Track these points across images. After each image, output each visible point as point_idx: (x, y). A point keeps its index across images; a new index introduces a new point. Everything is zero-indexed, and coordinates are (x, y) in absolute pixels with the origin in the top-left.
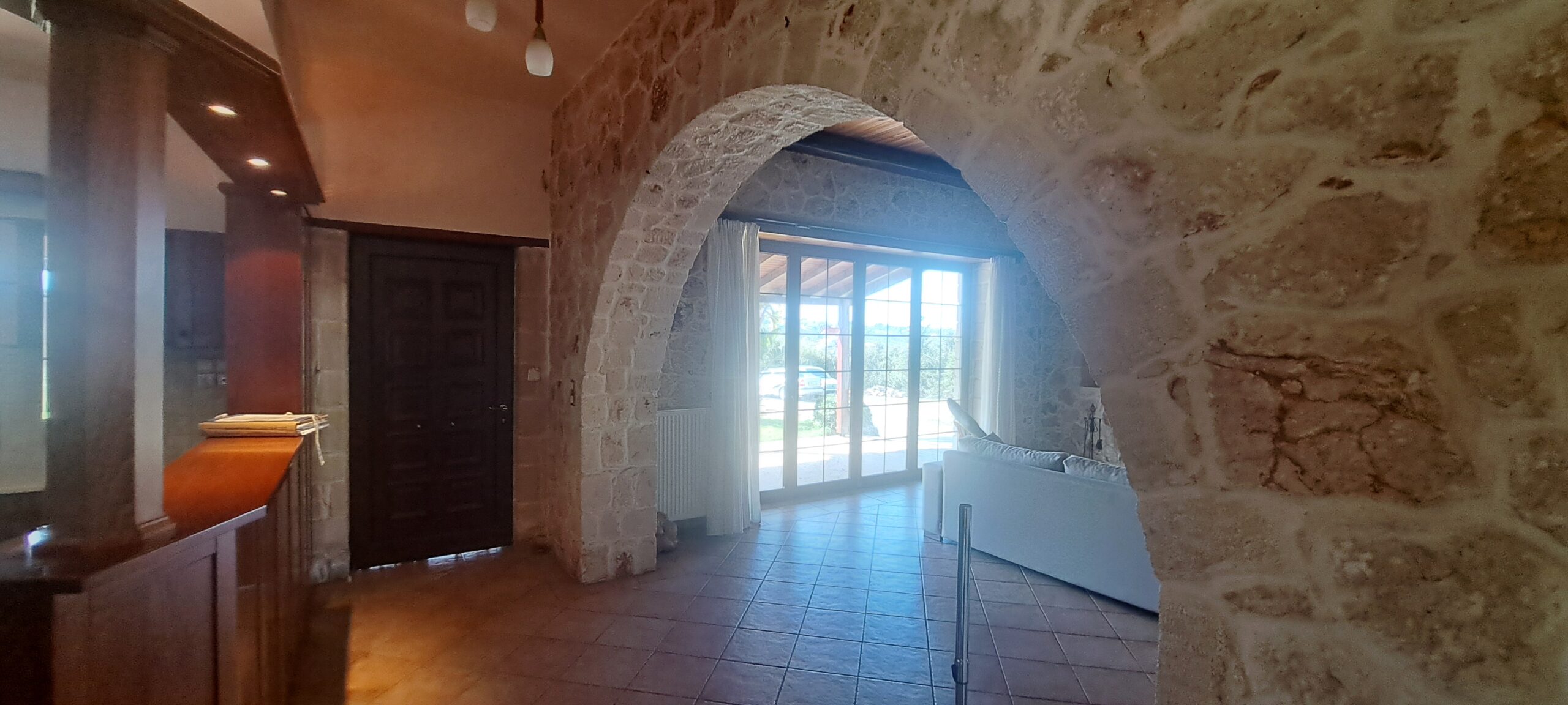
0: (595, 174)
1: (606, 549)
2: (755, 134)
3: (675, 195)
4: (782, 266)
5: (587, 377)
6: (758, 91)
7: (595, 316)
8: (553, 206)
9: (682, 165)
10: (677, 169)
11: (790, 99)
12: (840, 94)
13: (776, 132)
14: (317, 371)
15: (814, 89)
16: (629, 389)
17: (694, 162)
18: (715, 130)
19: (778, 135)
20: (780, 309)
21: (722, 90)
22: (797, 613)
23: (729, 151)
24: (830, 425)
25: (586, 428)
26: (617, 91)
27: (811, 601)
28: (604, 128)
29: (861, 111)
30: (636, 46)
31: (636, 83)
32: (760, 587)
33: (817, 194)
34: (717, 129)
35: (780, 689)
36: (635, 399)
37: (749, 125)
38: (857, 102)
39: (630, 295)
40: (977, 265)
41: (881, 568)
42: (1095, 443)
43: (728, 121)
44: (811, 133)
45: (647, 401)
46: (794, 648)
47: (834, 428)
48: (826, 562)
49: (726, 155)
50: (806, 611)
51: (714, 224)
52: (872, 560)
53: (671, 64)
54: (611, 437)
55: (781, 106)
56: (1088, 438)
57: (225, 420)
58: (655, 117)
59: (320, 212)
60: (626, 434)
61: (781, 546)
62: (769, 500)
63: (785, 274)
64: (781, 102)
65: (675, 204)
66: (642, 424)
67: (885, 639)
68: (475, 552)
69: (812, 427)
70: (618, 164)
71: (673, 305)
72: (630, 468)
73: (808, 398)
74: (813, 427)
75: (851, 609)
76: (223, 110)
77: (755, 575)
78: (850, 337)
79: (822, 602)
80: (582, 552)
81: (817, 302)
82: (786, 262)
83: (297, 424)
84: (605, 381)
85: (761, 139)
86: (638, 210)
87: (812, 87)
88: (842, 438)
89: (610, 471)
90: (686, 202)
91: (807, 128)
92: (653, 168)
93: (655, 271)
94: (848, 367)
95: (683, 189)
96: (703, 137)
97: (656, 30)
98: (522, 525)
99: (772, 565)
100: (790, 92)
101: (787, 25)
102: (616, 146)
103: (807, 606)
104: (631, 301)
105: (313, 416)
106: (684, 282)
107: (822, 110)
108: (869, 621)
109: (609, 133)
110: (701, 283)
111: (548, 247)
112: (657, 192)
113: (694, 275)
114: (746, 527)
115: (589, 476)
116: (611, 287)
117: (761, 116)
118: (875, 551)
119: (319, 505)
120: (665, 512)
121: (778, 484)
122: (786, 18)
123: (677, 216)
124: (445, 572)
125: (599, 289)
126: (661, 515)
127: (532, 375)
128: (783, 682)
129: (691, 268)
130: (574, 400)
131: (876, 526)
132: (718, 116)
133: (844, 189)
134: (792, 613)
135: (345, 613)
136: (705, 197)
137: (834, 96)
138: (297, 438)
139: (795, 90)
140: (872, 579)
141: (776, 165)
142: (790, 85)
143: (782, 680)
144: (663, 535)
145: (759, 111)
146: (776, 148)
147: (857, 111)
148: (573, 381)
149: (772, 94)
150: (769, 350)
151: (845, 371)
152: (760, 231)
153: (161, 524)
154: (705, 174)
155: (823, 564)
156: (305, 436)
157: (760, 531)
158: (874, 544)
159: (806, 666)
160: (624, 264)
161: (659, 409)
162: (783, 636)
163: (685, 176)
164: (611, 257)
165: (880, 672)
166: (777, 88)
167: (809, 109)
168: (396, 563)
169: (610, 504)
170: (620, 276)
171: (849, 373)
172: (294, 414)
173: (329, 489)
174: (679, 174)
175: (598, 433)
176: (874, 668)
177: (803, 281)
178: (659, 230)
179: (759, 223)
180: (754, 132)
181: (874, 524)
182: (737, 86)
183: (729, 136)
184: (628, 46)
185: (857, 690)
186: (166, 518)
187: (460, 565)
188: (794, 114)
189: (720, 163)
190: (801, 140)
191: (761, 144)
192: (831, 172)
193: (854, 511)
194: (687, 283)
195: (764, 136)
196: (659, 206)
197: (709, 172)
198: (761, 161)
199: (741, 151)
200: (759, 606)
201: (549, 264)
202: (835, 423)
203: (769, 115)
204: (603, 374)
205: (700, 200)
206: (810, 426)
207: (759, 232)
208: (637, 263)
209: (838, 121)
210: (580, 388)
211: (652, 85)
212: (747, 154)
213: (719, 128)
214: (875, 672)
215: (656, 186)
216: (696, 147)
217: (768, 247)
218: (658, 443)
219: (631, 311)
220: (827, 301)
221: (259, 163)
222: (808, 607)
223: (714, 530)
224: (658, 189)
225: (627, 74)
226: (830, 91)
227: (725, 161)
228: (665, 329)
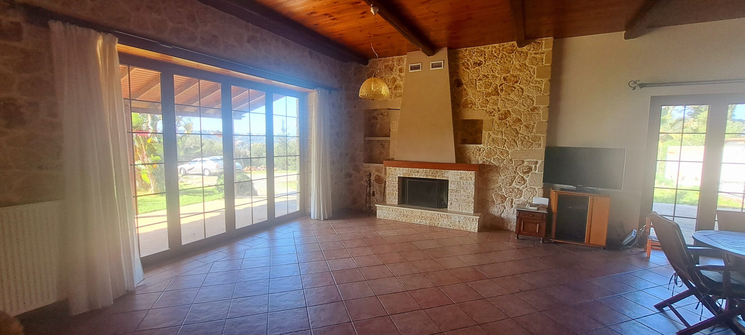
40: (307, 93)
42: (372, 193)
56: (368, 190)
114: (119, 296)
152: (118, 44)
217: (131, 60)
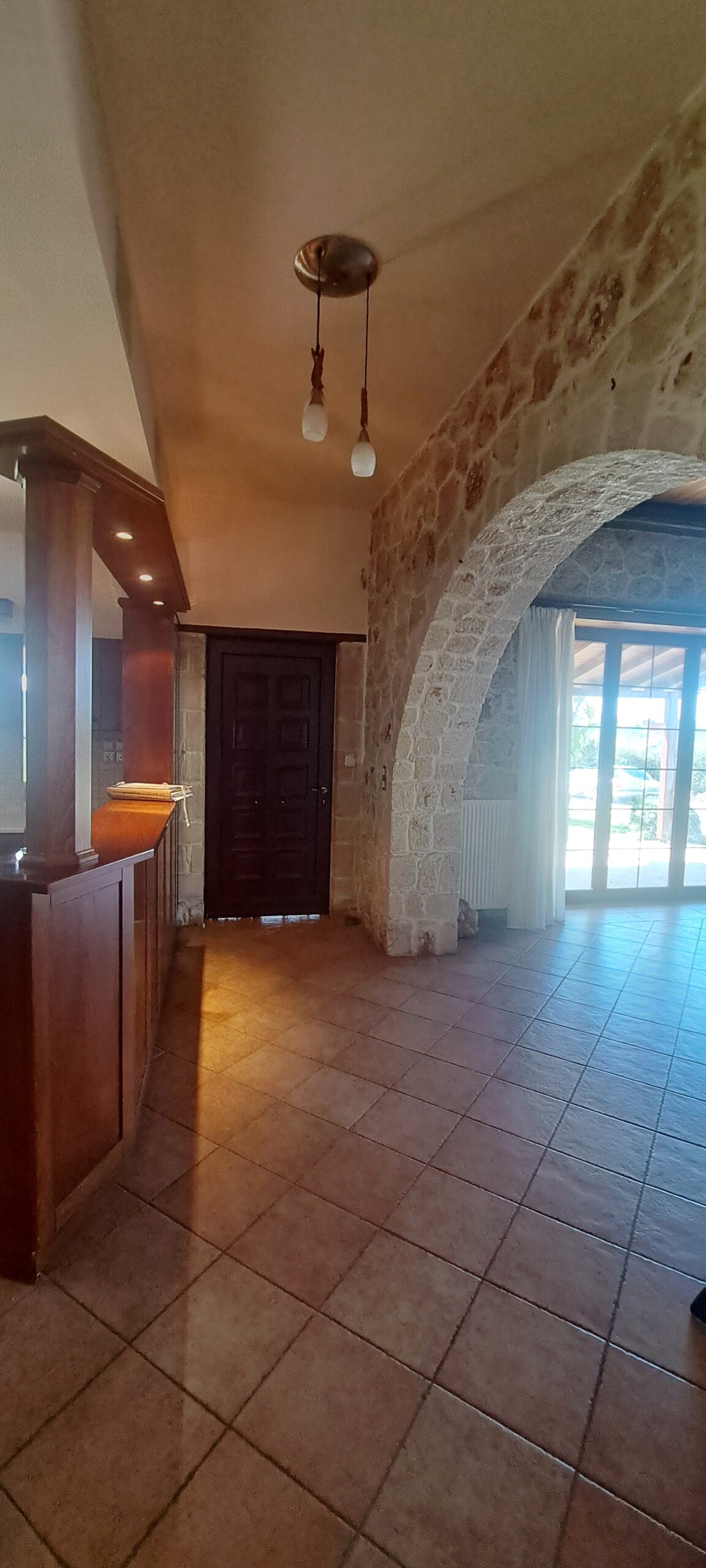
0: (409, 569)
1: (410, 927)
2: (574, 511)
3: (486, 583)
4: (600, 655)
5: (397, 763)
6: (578, 464)
7: (406, 706)
8: (370, 603)
9: (495, 552)
10: (490, 555)
11: (613, 468)
12: (671, 454)
13: (596, 507)
14: (183, 752)
15: (642, 453)
16: (435, 777)
17: (507, 546)
18: (529, 511)
19: (599, 510)
20: (595, 702)
21: (539, 467)
22: (600, 1015)
23: (545, 532)
24: (649, 829)
25: (395, 812)
26: (433, 484)
27: (616, 1007)
28: (419, 521)
29: (697, 471)
30: (453, 436)
31: (453, 472)
32: (561, 984)
33: (644, 573)
34: (532, 510)
35: (577, 1085)
36: (442, 787)
37: (568, 502)
38: (693, 461)
39: (439, 685)
41: (700, 986)
43: (544, 500)
44: (638, 503)
45: (453, 789)
46: (594, 1049)
47: (654, 833)
48: (635, 970)
49: (542, 537)
50: (610, 1015)
51: (527, 612)
52: (690, 975)
53: (488, 447)
54: (418, 823)
55: (603, 477)
57: (123, 786)
58: (470, 505)
59: (187, 618)
60: (432, 820)
61: (586, 947)
62: (574, 900)
63: (602, 665)
64: (603, 473)
65: (487, 592)
66: (447, 812)
67: (699, 1058)
68: (298, 916)
69: (627, 830)
70: (431, 557)
71: (482, 695)
72: (435, 853)
73: (624, 800)
74: (629, 831)
75: (661, 1021)
76: (124, 536)
77: (556, 972)
78: (678, 732)
79: (628, 1009)
80: (389, 927)
81: (641, 695)
82: (605, 652)
83: (171, 792)
84: (413, 768)
85: (580, 515)
86: (451, 599)
87: (639, 451)
88: (662, 843)
89: (416, 854)
90: (498, 590)
91: (633, 498)
92: (466, 557)
93: (465, 660)
94: (673, 765)
95: (495, 576)
96: (517, 520)
97: (473, 414)
98: (337, 898)
99: (574, 965)
100: (613, 461)
101: (613, 388)
102: (430, 539)
103: (611, 1010)
104: (440, 691)
105: (182, 786)
106: (493, 673)
107: (650, 476)
108: (682, 1036)
109: (424, 526)
110: (510, 673)
111: (365, 642)
112: (469, 581)
113: (503, 665)
114: (549, 924)
115: (397, 857)
116: (422, 677)
117: (581, 491)
118: (695, 966)
119: (183, 862)
120: (467, 900)
121: (587, 886)
122: (613, 380)
123: (488, 604)
124: (274, 929)
125: (411, 678)
126: (463, 902)
127: (349, 761)
128: (580, 1079)
129: (500, 657)
130: (385, 784)
131: (698, 940)
132: (534, 496)
133: (677, 566)
134: (593, 1015)
135: (201, 951)
136: (518, 583)
137: (666, 458)
138: (171, 804)
139: (620, 457)
140: (689, 995)
141: (598, 545)
142: (614, 453)
143: (579, 1077)
144: (465, 921)
145: (579, 485)
146: (595, 525)
147: (693, 472)
148: (384, 767)
149: (594, 465)
150: (582, 746)
151: (669, 770)
152: (576, 617)
153: (90, 854)
154: (518, 559)
155: (632, 972)
156: (176, 802)
157: (564, 930)
158: (694, 959)
159: (606, 1068)
160: (435, 654)
161: (464, 799)
162: (582, 1034)
163: (498, 562)
164: (422, 647)
165: (690, 1090)
166: (601, 457)
167: (635, 477)
168: (237, 917)
169: (415, 886)
170: (431, 666)
171: (674, 772)
172: (169, 784)
173: (190, 849)
174: (491, 561)
175: (406, 818)
176: (683, 1084)
177: (624, 672)
178: (470, 619)
179: (575, 609)
180: (573, 509)
181: (696, 938)
182: (556, 460)
183: (545, 517)
184: (445, 437)
185: (662, 1102)
186: (93, 850)
187: (285, 925)
188: (618, 484)
189: (534, 546)
190: (625, 512)
191: (580, 522)
192: (662, 548)
193: (672, 922)
194: (496, 673)
195: (584, 512)
196: (470, 595)
197: (523, 556)
198: (579, 540)
199: (557, 532)
200: (557, 1002)
201: (366, 657)
202: (656, 828)
203: (589, 489)
204: (412, 762)
205: (512, 586)
206: (625, 829)
207: (575, 619)
208: (447, 653)
209: (669, 486)
210: (391, 774)
211: (468, 472)
212: (564, 534)
213: (535, 508)
214: (685, 1089)
215: (468, 575)
216: (510, 531)
217: (585, 635)
218: (462, 830)
219: (440, 701)
220: (651, 693)
221: (146, 578)
222: (612, 1012)
223: (514, 923)
224: (469, 578)
225: (444, 465)
226: (660, 452)
227: (540, 544)
228: (473, 719)
